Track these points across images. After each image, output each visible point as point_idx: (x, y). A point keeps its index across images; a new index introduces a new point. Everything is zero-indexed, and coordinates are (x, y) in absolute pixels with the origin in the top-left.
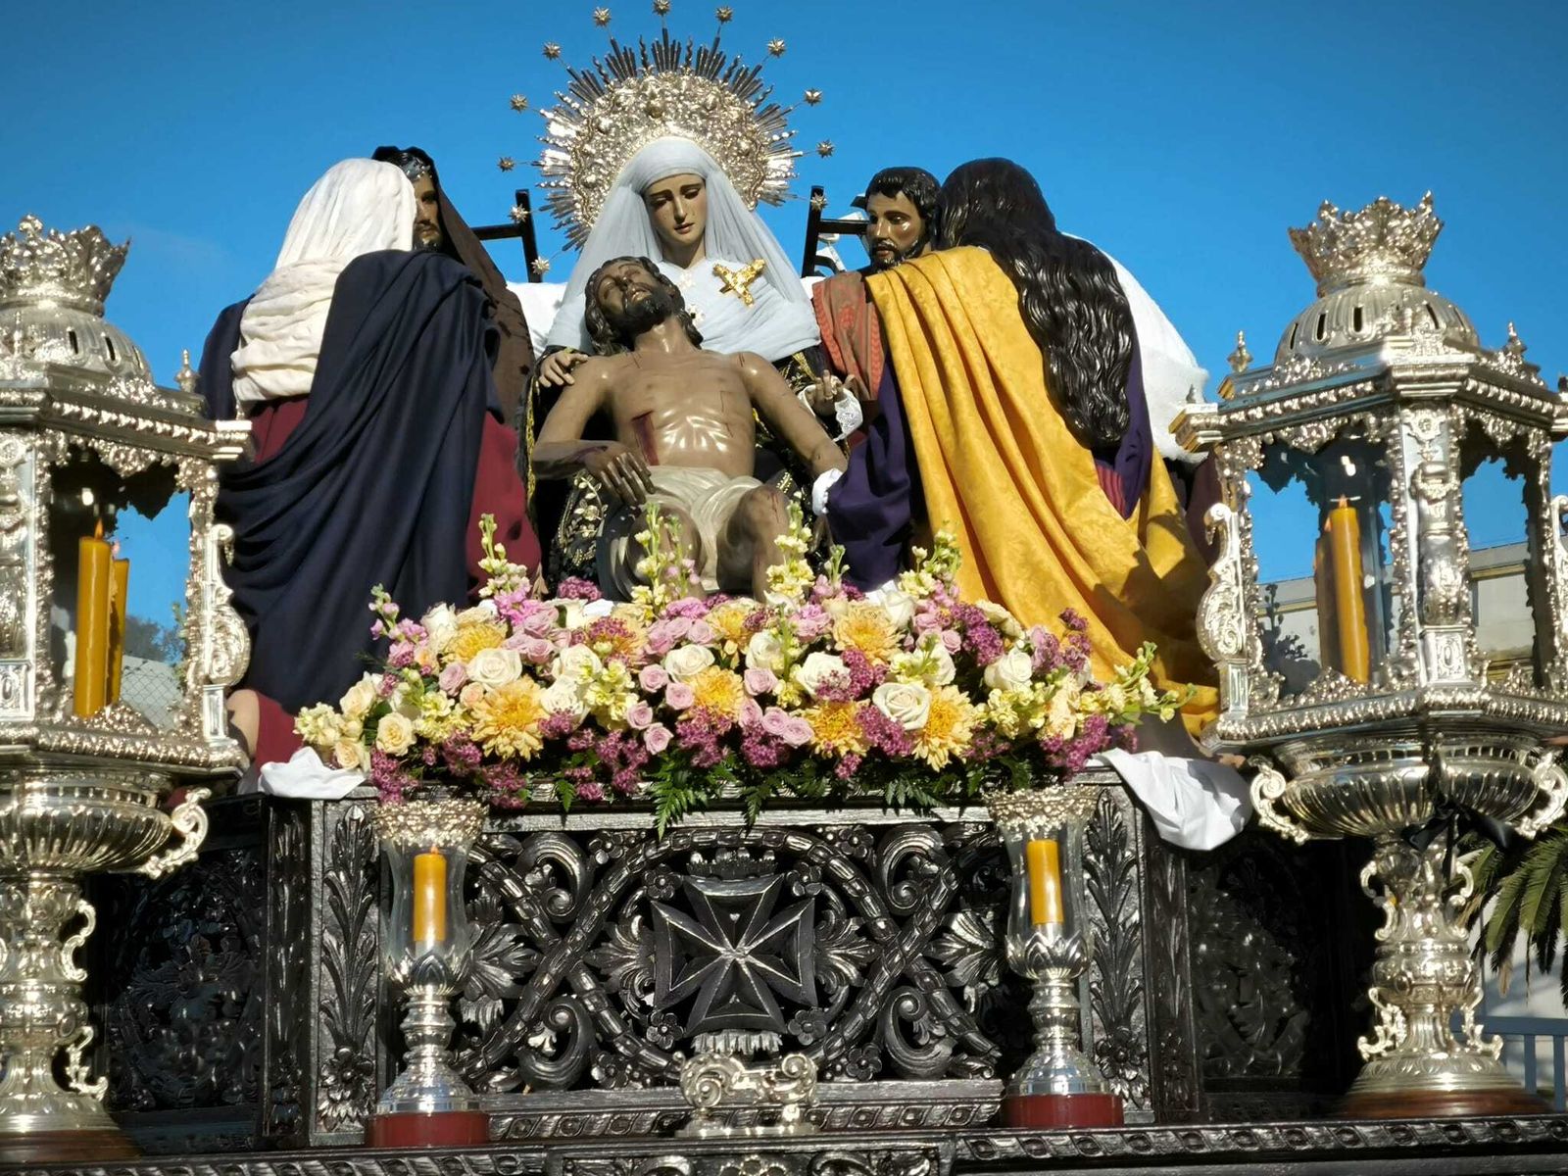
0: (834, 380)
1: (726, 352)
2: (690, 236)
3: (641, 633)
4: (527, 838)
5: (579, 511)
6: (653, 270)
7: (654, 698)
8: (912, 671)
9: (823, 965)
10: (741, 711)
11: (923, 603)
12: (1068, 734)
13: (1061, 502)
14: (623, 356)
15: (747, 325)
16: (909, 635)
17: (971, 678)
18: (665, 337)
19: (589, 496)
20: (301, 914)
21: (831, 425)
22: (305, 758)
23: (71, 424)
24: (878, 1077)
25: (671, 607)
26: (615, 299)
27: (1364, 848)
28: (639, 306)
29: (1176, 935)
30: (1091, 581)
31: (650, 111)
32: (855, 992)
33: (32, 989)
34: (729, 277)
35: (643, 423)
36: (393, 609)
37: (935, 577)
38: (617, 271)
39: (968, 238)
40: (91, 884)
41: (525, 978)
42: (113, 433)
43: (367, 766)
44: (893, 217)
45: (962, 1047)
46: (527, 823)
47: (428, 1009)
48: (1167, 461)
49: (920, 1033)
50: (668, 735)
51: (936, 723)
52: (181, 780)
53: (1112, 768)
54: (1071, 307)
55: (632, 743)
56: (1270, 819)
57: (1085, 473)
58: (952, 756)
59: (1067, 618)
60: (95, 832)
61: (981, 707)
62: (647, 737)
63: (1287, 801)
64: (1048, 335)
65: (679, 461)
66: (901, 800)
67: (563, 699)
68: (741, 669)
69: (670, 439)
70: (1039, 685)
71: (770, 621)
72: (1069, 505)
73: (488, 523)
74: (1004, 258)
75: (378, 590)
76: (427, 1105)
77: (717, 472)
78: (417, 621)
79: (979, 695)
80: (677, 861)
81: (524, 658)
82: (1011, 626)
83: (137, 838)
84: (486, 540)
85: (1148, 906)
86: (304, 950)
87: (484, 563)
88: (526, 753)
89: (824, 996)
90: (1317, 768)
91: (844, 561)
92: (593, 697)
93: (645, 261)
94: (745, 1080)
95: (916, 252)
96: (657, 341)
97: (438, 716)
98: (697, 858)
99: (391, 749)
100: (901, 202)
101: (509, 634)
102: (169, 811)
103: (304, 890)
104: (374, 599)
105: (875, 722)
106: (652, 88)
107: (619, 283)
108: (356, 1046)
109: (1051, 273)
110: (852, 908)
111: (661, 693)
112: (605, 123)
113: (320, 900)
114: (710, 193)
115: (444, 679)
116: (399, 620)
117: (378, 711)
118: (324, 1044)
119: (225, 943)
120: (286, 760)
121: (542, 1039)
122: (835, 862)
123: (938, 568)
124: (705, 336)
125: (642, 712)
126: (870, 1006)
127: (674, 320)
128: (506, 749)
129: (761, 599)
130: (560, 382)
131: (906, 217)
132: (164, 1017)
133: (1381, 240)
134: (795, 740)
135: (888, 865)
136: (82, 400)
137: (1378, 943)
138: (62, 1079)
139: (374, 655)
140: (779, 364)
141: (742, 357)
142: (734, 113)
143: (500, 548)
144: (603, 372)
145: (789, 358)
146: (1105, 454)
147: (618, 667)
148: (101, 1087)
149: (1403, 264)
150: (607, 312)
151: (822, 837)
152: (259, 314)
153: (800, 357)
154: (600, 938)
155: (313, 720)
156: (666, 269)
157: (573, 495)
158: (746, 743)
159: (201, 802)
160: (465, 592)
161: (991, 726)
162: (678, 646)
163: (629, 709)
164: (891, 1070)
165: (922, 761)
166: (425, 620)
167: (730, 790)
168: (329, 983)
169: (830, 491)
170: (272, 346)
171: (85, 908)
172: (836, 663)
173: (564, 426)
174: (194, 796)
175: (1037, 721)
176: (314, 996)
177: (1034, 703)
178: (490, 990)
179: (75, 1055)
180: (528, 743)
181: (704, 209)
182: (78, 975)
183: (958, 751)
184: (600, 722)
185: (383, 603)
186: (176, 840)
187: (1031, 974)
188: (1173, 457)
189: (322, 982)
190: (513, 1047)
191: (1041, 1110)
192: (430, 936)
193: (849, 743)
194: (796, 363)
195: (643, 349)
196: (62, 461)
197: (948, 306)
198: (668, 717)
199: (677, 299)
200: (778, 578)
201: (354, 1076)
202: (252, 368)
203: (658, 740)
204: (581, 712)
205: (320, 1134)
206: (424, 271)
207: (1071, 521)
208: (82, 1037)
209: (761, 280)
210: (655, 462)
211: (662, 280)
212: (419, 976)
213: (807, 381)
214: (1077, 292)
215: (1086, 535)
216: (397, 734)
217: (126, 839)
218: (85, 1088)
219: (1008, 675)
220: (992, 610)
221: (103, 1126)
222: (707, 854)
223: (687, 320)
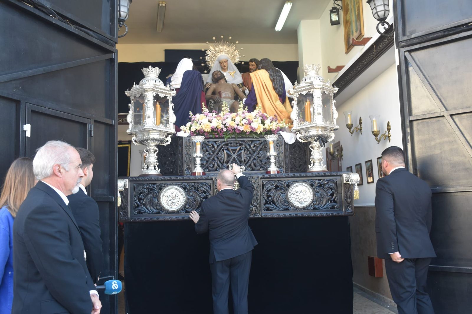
0: (245, 87)
1: (231, 83)
2: (225, 68)
3: (223, 117)
4: (209, 141)
5: (211, 105)
6: (221, 72)
7: (225, 125)
8: (256, 121)
9: (245, 157)
10: (235, 126)
11: (257, 114)
12: (275, 129)
13: (274, 102)
14: (217, 84)
15: (233, 80)
16: (255, 118)
17: (263, 123)
19: (212, 103)
20: (182, 150)
21: (244, 92)
22: (182, 132)
23: (155, 91)
24: (251, 170)
25: (226, 114)
27: (310, 143)
28: (219, 77)
29: (287, 153)
31: (220, 51)
32: (249, 160)
33: (152, 158)
34: (231, 73)
35: (220, 93)
36: (192, 114)
37: (259, 110)
38: (216, 72)
39: (262, 68)
40: (158, 146)
41: (209, 158)
42: (160, 92)
43: (190, 133)
44: (253, 65)
47: (198, 161)
48: (288, 98)
49: (256, 165)
50: (226, 129)
51: (259, 128)
52: (168, 134)
53: (280, 134)
54: (276, 77)
55: (222, 130)
56: (299, 139)
57: (278, 99)
58: (260, 132)
59: (275, 116)
61: (264, 126)
62: (224, 129)
63: (301, 137)
64: (273, 81)
65: (224, 98)
66: (254, 137)
67: (213, 125)
68: (235, 121)
69: (223, 95)
70: (271, 123)
71: (239, 115)
72: (275, 102)
73: (203, 104)
74: (267, 70)
75: (190, 112)
76: (198, 171)
77: (230, 99)
78: (195, 115)
79: (264, 125)
80: (227, 145)
81: (209, 120)
82: (268, 116)
83: (163, 141)
84: (203, 106)
85: (284, 150)
86: (182, 155)
87: (203, 109)
88: (209, 131)
89: (245, 161)
90: (304, 133)
91: (247, 108)
92: (217, 124)
93: (220, 71)
95: (256, 70)
97: (199, 127)
98: (229, 144)
99: (192, 131)
100: (253, 63)
101: (206, 117)
102: (167, 138)
103: (182, 148)
104: (190, 113)
105: (251, 128)
106: (221, 48)
107: (216, 74)
108: (189, 166)
109: (273, 73)
110: (248, 150)
111: (225, 124)
112: (214, 53)
113: (184, 149)
114: (229, 62)
115: (199, 122)
116: (193, 115)
117: (191, 126)
118: (185, 166)
119: (173, 154)
120: (180, 132)
121: (211, 165)
122: (246, 145)
123: (259, 109)
124: (228, 81)
125: (223, 126)
126: (250, 162)
127: (223, 79)
128: (206, 131)
129: (237, 113)
130: (208, 87)
132: (165, 163)
133: (313, 69)
134: (241, 130)
135: (253, 145)
137: (311, 154)
138: (155, 169)
139: (190, 120)
140: (238, 85)
141: (233, 84)
143: (205, 107)
144: (214, 86)
145: (239, 84)
146: (280, 96)
147: (220, 121)
148: (160, 170)
149: (316, 72)
151: (245, 142)
152: (174, 78)
153: (240, 84)
154: (218, 154)
156: (222, 72)
157: (210, 103)
158: (236, 130)
159: (170, 137)
160: (201, 112)
161: (265, 128)
162: (227, 118)
164: (253, 170)
165: (257, 132)
166: (196, 115)
167: (234, 135)
168: (185, 158)
169: (245, 101)
170: (175, 82)
171: (157, 149)
172: (247, 120)
173: (209, 93)
174: (170, 136)
175: (271, 128)
176: (184, 160)
177: (271, 125)
178: (205, 160)
179: (157, 166)
180: (209, 130)
181: (227, 64)
182: (157, 157)
183: (261, 131)
184: (218, 128)
185: (191, 113)
186: (167, 141)
187: (270, 157)
188: (289, 97)
190: (208, 166)
192: (198, 152)
193: (248, 130)
194: (240, 85)
195: (219, 83)
196: (155, 95)
197: (260, 78)
198: (226, 127)
199: (224, 76)
200: (239, 111)
201: (189, 169)
202: (173, 85)
203: (225, 130)
204: (215, 126)
205: (185, 175)
206: (194, 73)
207: (276, 104)
208: (157, 164)
209: (235, 74)
210: (221, 98)
211: (222, 74)
212: (197, 157)
213: (241, 87)
214: (277, 75)
215: (277, 106)
216: (193, 129)
217: (162, 141)
218: (158, 170)
219: (267, 122)
220: (265, 114)
221: (160, 174)
222: (231, 144)
223: (225, 79)
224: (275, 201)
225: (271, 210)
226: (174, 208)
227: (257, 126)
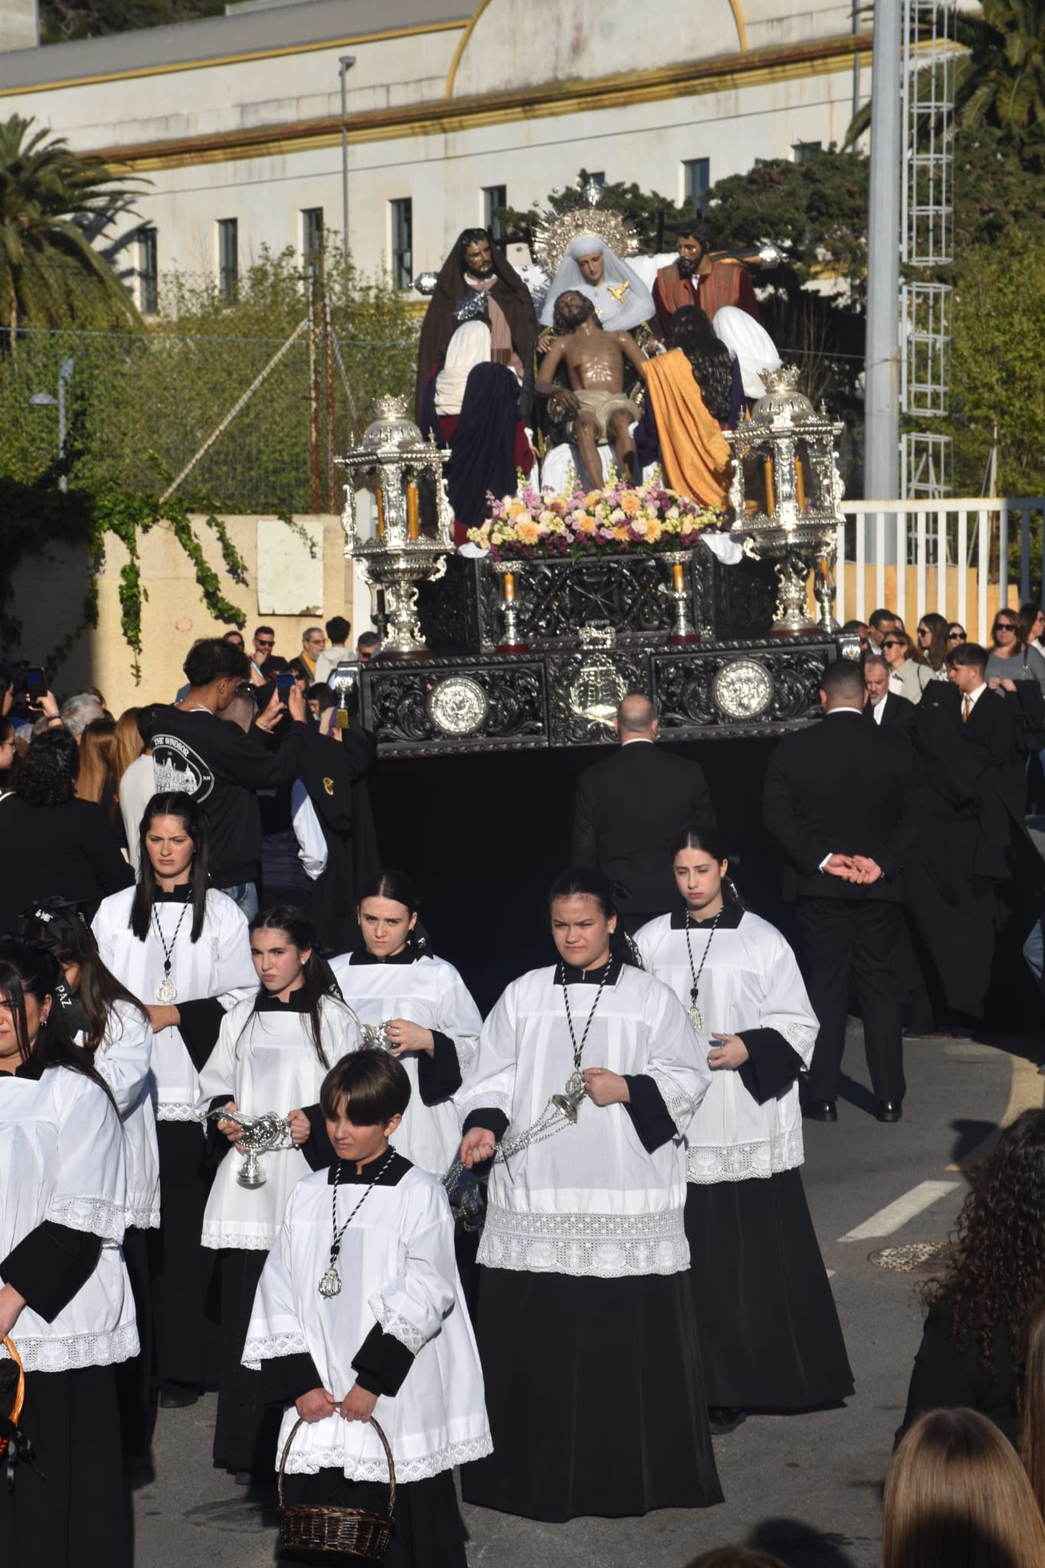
1: (611, 330)
2: (596, 277)
4: (536, 567)
6: (582, 295)
7: (569, 526)
8: (644, 514)
9: (622, 601)
10: (593, 531)
11: (646, 493)
12: (688, 532)
13: (705, 441)
15: (622, 313)
16: (641, 506)
17: (662, 517)
18: (587, 328)
20: (474, 590)
23: (405, 459)
24: (637, 631)
25: (575, 495)
26: (566, 312)
27: (775, 561)
28: (575, 316)
29: (722, 587)
30: (712, 467)
31: (577, 226)
32: (630, 607)
33: (404, 613)
34: (614, 291)
35: (578, 369)
36: (493, 497)
38: (567, 299)
40: (416, 583)
41: (537, 606)
42: (416, 459)
43: (489, 548)
45: (661, 622)
46: (535, 562)
47: (511, 617)
49: (650, 618)
50: (573, 537)
51: (650, 530)
52: (437, 555)
53: (702, 541)
55: (564, 539)
56: (751, 555)
58: (655, 540)
60: (418, 571)
61: (663, 525)
62: (568, 537)
63: (753, 549)
65: (592, 387)
66: (641, 552)
67: (543, 528)
68: (593, 517)
69: (589, 376)
70: (681, 517)
71: (603, 500)
72: (708, 441)
74: (687, 352)
75: (489, 492)
76: (512, 643)
77: (608, 393)
78: (500, 501)
79: (663, 521)
80: (578, 572)
81: (531, 514)
85: (714, 579)
86: (475, 600)
88: (534, 543)
89: (622, 608)
90: (760, 539)
92: (552, 528)
93: (578, 291)
94: (595, 633)
96: (583, 330)
97: (510, 534)
98: (584, 571)
99: (496, 544)
101: (527, 506)
102: (436, 564)
103: (474, 583)
104: (487, 494)
105: (632, 532)
107: (567, 304)
108: (492, 627)
109: (704, 358)
110: (630, 583)
111: (571, 525)
112: (559, 231)
113: (479, 587)
114: (606, 259)
115: (509, 521)
117: (491, 532)
118: (483, 626)
120: (465, 545)
121: (542, 623)
122: (624, 570)
124: (603, 323)
125: (566, 531)
126: (635, 611)
127: (590, 320)
128: (528, 542)
130: (546, 348)
131: (694, 247)
134: (609, 537)
135: (640, 571)
136: (408, 452)
137: (778, 589)
138: (413, 637)
139: (489, 513)
140: (635, 329)
141: (617, 331)
142: (613, 223)
144: (562, 343)
145: (640, 326)
146: (723, 419)
147: (558, 517)
148: (424, 639)
150: (563, 316)
151: (620, 563)
152: (442, 384)
153: (644, 324)
154: (557, 595)
155: (472, 533)
156: (586, 294)
158: (596, 538)
159: (444, 560)
160: (513, 491)
161: (666, 530)
163: (562, 530)
164: (641, 629)
165: (646, 541)
167: (593, 550)
168: (483, 609)
170: (447, 397)
171: (415, 590)
172: (621, 513)
174: (443, 558)
175: (679, 530)
176: (479, 613)
177: (679, 523)
178: (528, 610)
179: (416, 630)
180: (534, 540)
182: (415, 608)
183: (656, 538)
184: (554, 534)
185: (490, 495)
186: (438, 570)
187: (675, 603)
189: (481, 609)
190: (534, 625)
191: (674, 639)
192: (510, 597)
193: (624, 537)
194: (644, 327)
195: (578, 333)
197: (668, 377)
198: (573, 532)
199: (591, 308)
201: (491, 634)
202: (441, 405)
203: (570, 538)
204: (548, 531)
205: (483, 650)
208: (417, 626)
209: (628, 290)
210: (583, 389)
211: (586, 299)
212: (508, 608)
215: (713, 452)
216: (497, 539)
217: (427, 572)
218: (419, 639)
219: (673, 513)
220: (669, 492)
221: (426, 649)
222: (588, 568)
223: (595, 317)
224: (686, 704)
225: (676, 725)
226: (463, 726)
227: (649, 527)
